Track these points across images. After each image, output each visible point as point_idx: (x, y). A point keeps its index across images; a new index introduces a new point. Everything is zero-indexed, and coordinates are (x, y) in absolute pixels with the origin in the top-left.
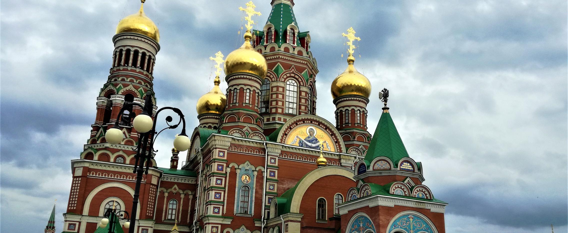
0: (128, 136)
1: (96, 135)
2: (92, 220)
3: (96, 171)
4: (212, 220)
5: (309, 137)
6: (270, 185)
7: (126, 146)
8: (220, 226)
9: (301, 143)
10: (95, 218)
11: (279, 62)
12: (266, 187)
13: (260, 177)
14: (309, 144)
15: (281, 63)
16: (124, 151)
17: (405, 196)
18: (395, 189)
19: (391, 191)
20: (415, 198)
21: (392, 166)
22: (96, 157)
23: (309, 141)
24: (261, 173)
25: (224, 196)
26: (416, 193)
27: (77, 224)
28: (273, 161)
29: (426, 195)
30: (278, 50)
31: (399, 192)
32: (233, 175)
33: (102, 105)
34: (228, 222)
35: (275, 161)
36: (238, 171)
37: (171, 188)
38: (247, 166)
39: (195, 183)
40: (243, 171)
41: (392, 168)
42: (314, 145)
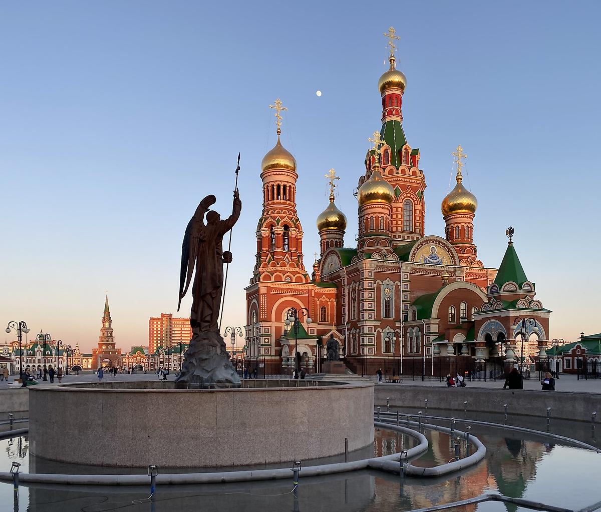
0: (290, 260)
2: (278, 325)
3: (276, 289)
4: (368, 323)
5: (431, 255)
6: (405, 295)
7: (290, 269)
8: (373, 327)
9: (426, 261)
10: (280, 323)
11: (397, 184)
12: (402, 296)
13: (397, 290)
14: (432, 261)
15: (399, 185)
16: (291, 272)
17: (526, 309)
18: (520, 305)
19: (517, 306)
20: (532, 309)
21: (518, 288)
22: (273, 279)
23: (432, 258)
24: (397, 286)
25: (374, 306)
26: (533, 306)
27: (270, 328)
28: (406, 276)
29: (538, 306)
30: (397, 173)
31: (522, 306)
32: (379, 289)
34: (378, 324)
35: (407, 276)
36: (382, 286)
37: (321, 297)
38: (388, 282)
40: (385, 285)
41: (518, 290)
42: (435, 261)
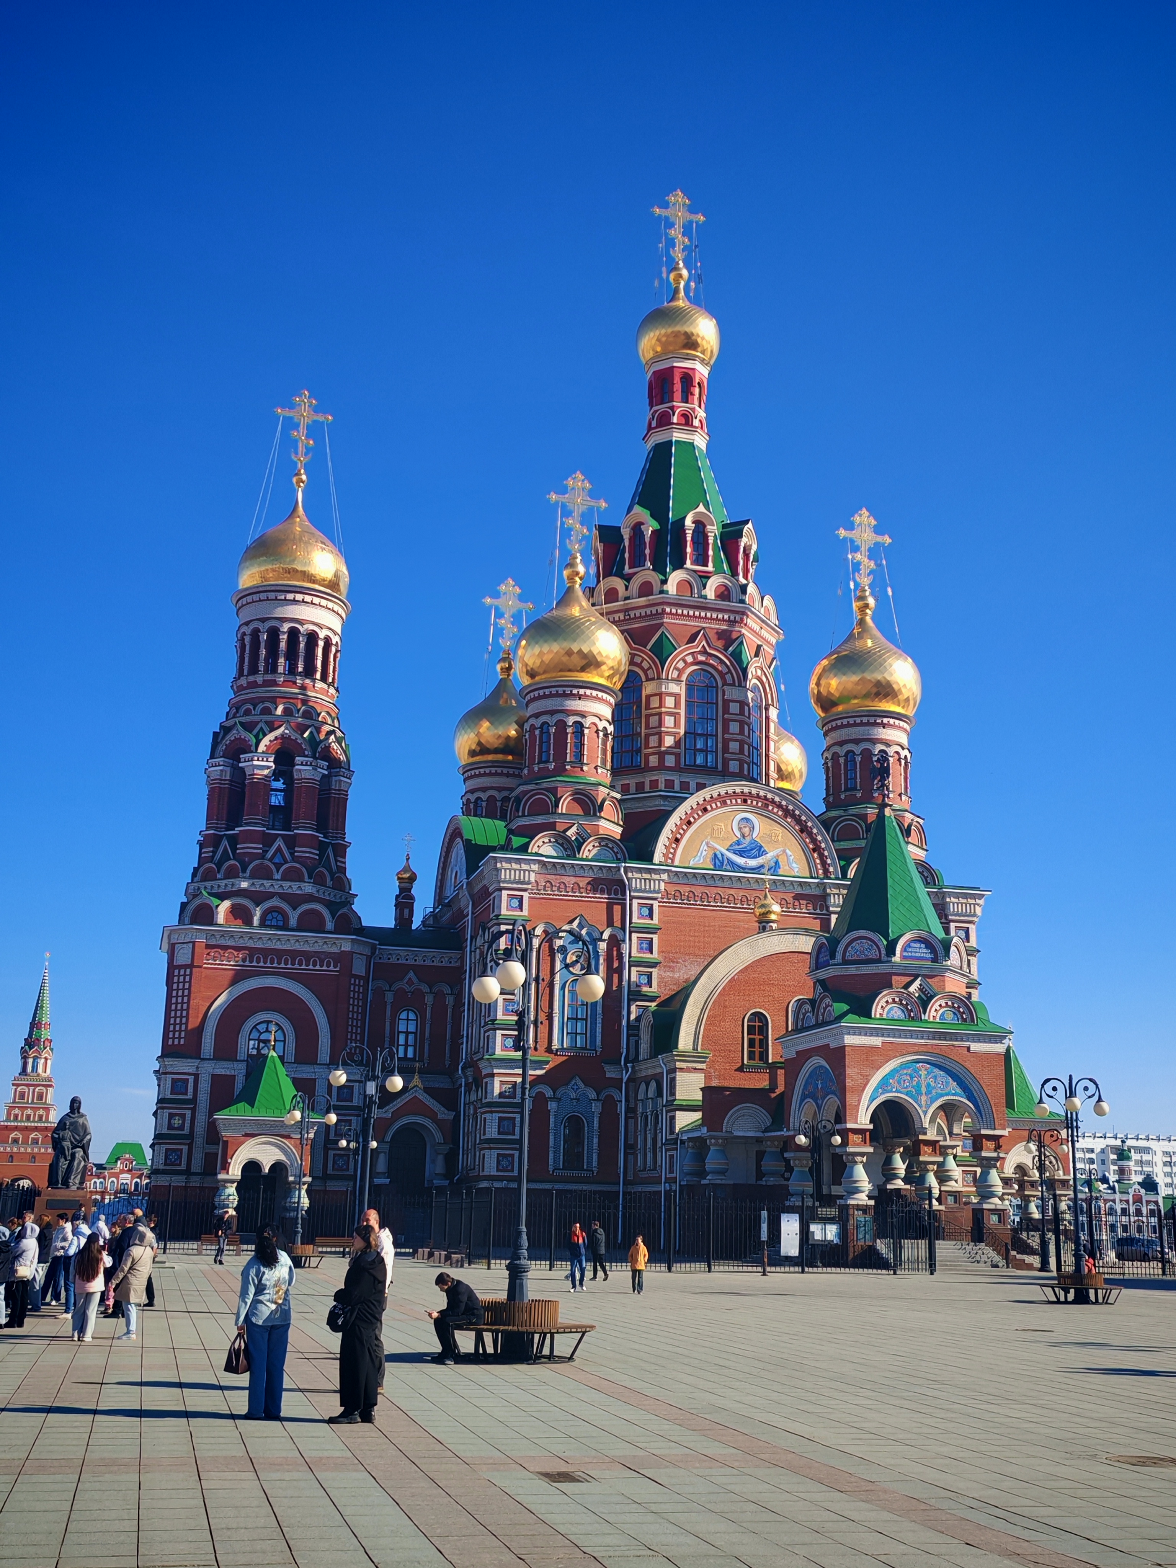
0: (289, 859)
1: (213, 857)
2: (224, 1068)
3: (222, 950)
4: (500, 1068)
5: (738, 843)
6: (640, 974)
7: (285, 885)
8: (519, 1081)
9: (718, 861)
10: (228, 1065)
11: (662, 624)
13: (614, 956)
14: (740, 861)
15: (668, 626)
17: (910, 1021)
18: (885, 1006)
19: (876, 1011)
21: (884, 951)
22: (219, 917)
23: (741, 853)
24: (614, 946)
26: (936, 1011)
27: (191, 1078)
28: (645, 912)
30: (661, 592)
31: (895, 1011)
32: (546, 952)
33: (221, 780)
34: (539, 1070)
35: (651, 911)
36: (558, 944)
37: (402, 979)
39: (459, 964)
41: (884, 958)
42: (752, 863)
